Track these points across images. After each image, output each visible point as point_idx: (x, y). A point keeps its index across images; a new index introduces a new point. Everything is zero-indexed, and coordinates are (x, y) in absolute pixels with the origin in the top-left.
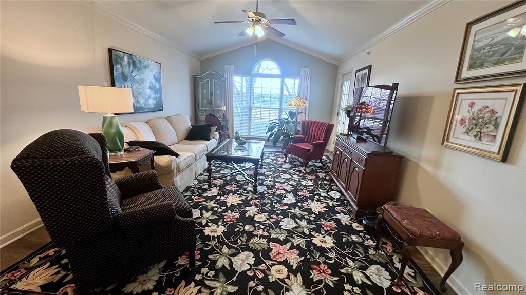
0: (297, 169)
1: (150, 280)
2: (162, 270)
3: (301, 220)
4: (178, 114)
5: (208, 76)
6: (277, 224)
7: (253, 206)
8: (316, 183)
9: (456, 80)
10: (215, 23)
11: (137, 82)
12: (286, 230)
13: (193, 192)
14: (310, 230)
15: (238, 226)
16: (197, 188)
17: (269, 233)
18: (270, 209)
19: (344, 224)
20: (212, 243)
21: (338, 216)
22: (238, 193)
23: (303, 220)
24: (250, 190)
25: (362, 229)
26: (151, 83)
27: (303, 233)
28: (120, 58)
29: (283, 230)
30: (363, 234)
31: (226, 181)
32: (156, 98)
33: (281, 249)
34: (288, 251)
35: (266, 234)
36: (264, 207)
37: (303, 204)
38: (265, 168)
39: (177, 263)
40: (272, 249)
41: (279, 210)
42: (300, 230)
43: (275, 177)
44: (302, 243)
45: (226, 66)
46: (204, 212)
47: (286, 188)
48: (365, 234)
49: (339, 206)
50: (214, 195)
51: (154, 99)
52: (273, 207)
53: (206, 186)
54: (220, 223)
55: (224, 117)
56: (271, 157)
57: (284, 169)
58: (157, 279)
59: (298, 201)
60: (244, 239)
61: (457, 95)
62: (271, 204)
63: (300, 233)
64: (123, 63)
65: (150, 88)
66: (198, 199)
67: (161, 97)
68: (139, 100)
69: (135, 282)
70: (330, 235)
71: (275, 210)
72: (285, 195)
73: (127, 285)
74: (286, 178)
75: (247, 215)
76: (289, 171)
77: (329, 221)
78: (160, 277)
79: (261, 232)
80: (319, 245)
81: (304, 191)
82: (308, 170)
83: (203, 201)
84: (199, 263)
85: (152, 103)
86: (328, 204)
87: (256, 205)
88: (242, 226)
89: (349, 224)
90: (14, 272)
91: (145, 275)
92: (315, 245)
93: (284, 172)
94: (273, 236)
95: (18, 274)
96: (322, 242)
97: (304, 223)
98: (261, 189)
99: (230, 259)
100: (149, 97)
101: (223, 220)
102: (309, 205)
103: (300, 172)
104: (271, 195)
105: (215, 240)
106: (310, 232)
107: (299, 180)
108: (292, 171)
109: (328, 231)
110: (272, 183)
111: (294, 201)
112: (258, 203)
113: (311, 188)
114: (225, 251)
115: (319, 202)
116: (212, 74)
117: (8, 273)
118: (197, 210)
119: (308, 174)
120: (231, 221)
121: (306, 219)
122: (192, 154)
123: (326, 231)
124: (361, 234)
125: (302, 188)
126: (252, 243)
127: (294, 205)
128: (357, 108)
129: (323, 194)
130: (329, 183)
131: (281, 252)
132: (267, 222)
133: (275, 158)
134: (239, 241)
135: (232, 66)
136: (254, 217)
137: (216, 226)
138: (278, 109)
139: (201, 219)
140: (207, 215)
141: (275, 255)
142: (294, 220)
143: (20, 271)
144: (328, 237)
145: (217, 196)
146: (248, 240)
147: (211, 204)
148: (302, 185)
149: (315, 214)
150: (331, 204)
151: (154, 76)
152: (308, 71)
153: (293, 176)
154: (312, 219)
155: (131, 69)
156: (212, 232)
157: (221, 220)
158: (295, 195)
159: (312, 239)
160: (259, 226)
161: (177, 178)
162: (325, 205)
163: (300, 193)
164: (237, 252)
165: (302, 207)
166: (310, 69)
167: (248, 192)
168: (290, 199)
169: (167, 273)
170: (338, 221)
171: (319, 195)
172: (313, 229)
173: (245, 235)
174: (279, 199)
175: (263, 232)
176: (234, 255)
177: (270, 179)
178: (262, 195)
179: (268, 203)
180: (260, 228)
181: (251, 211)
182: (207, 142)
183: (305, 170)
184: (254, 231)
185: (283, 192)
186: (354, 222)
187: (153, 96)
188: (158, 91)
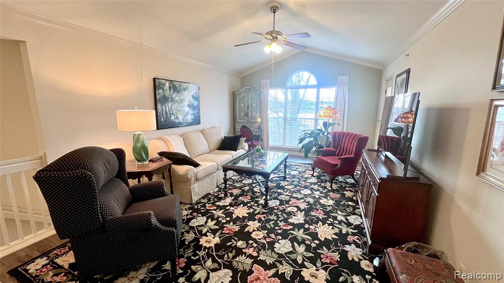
0: (323, 184)
1: (137, 277)
2: (150, 270)
3: (299, 245)
4: (213, 127)
5: (246, 91)
6: (271, 245)
7: (257, 221)
8: (337, 203)
9: (494, 88)
10: (235, 46)
11: (177, 102)
12: (278, 253)
13: (209, 200)
14: (305, 258)
15: (233, 240)
16: (215, 196)
17: (258, 253)
18: (272, 226)
19: (350, 259)
20: (201, 253)
21: (347, 248)
22: (249, 205)
23: (302, 245)
24: (262, 203)
25: (372, 270)
26: (190, 101)
27: (295, 261)
28: (162, 84)
29: (275, 253)
30: (370, 277)
31: (243, 191)
32: (194, 114)
33: (263, 274)
34: (269, 278)
35: (255, 254)
36: (267, 224)
37: (311, 227)
38: (288, 181)
39: (163, 267)
40: (253, 272)
41: (281, 229)
42: (293, 256)
43: (294, 192)
44: (289, 272)
45: (262, 81)
46: (210, 220)
47: (300, 205)
48: (373, 277)
49: (354, 234)
50: (225, 204)
51: (192, 115)
52: (276, 224)
53: (223, 195)
54: (217, 234)
55: (260, 128)
56: (300, 170)
57: (308, 184)
58: (142, 278)
59: (306, 222)
60: (231, 255)
61: (494, 108)
62: (276, 221)
63: (292, 260)
64: (165, 88)
65: (188, 106)
66: (211, 207)
67: (199, 112)
68: (178, 116)
69: (126, 277)
70: (325, 269)
71: (276, 228)
72: (296, 213)
73: (120, 278)
74: (305, 193)
75: (246, 230)
76: (313, 186)
77: (333, 252)
78: (145, 277)
79: (250, 251)
80: (306, 279)
81: (319, 211)
82: (335, 186)
83: (214, 210)
84: (181, 271)
85: (190, 118)
86: (341, 230)
87: (260, 220)
88: (236, 241)
89: (357, 260)
90: (62, 249)
91: (136, 272)
92: (302, 277)
93: (306, 187)
94: (262, 257)
95: (63, 251)
96: (312, 276)
97: (301, 249)
98: (272, 203)
99: (208, 274)
100: (188, 113)
101: (222, 232)
102: (317, 229)
103: (325, 188)
104: (281, 211)
105: (205, 251)
106: (304, 260)
107: (319, 198)
108: (316, 187)
109: (326, 263)
110: (287, 198)
111: (302, 221)
112: (263, 219)
113: (329, 209)
114: (209, 264)
115: (331, 227)
116: (249, 89)
117: (59, 249)
118: (205, 217)
119: (333, 191)
120: (228, 234)
121: (307, 245)
122: (215, 164)
123: (323, 264)
124: (367, 276)
125: (318, 207)
126: (236, 261)
127: (299, 226)
128: (402, 118)
129: (340, 218)
130: (354, 204)
131: (261, 277)
132: (262, 241)
133: (304, 170)
134: (226, 256)
135: (268, 81)
136: (251, 233)
137: (213, 236)
138: (313, 119)
139: (203, 228)
140: (211, 224)
141: (253, 279)
142: (292, 243)
143: (65, 249)
144: (323, 271)
145: (227, 206)
146: (234, 257)
147: (219, 213)
148: (320, 204)
149: (319, 240)
150: (344, 232)
151: (193, 96)
152: (345, 79)
153: (315, 192)
154: (313, 245)
155: (172, 92)
156: (206, 241)
157: (220, 231)
158: (306, 215)
159: (302, 270)
160: (252, 244)
161: (195, 185)
162: (337, 230)
163: (313, 213)
164: (218, 267)
165: (309, 229)
166: (348, 77)
167: (258, 206)
168: (299, 218)
169: (152, 275)
170: (344, 254)
171: (335, 218)
172: (308, 258)
173: (234, 251)
174: (286, 217)
175: (254, 251)
176: (214, 270)
177: (287, 193)
178: (271, 211)
179: (273, 220)
180: (253, 247)
181: (253, 225)
182: (233, 153)
183: (331, 187)
184: (244, 248)
185: (296, 209)
186: (365, 259)
187: (191, 112)
188: (196, 108)
